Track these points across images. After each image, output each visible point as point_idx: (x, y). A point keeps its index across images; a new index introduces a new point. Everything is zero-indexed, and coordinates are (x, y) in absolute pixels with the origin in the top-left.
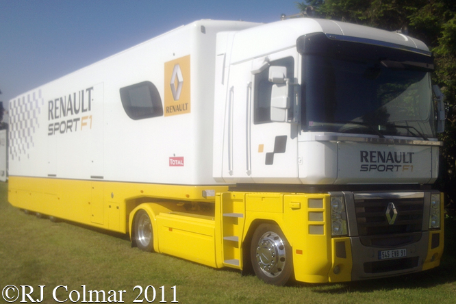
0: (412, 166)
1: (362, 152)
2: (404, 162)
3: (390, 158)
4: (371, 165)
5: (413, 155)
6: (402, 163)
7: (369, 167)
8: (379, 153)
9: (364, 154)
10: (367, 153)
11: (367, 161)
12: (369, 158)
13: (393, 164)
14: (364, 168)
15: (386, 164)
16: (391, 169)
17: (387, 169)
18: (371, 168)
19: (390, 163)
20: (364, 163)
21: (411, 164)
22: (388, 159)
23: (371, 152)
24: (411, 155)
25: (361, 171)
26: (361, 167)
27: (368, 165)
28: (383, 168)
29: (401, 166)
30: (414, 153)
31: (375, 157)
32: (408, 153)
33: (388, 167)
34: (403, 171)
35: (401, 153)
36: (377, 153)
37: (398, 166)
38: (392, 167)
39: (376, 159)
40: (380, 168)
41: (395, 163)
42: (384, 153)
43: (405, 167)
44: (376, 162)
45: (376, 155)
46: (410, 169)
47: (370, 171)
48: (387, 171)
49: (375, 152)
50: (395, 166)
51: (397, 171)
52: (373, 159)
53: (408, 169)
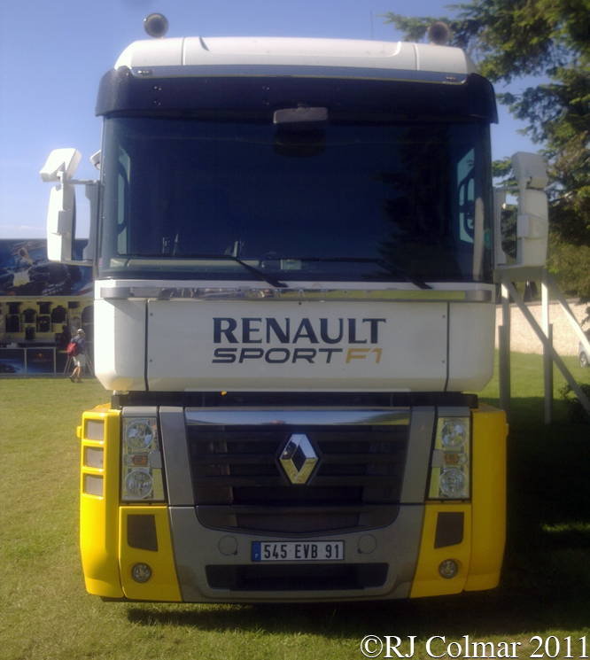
0: (379, 351)
1: (217, 322)
2: (352, 339)
3: (304, 331)
4: (244, 350)
5: (380, 323)
6: (344, 344)
7: (238, 354)
8: (272, 323)
9: (225, 325)
11: (232, 339)
12: (238, 333)
13: (316, 347)
14: (224, 357)
15: (291, 347)
16: (309, 359)
17: (296, 357)
18: (243, 356)
19: (305, 343)
20: (225, 344)
21: (374, 346)
22: (298, 335)
23: (246, 321)
24: (374, 323)
25: (214, 361)
26: (216, 354)
27: (235, 350)
28: (282, 355)
29: (340, 350)
30: (384, 320)
31: (257, 330)
32: (364, 320)
33: (299, 353)
34: (348, 361)
35: (341, 320)
36: (264, 323)
37: (330, 351)
38: (311, 353)
39: (262, 334)
40: (273, 356)
41: (322, 344)
42: (288, 320)
43: (354, 354)
44: (260, 341)
45: (262, 326)
46: (372, 356)
47: (241, 361)
48: (294, 361)
49: (260, 320)
50: (321, 350)
51: (328, 361)
52: (253, 336)
53: (364, 357)
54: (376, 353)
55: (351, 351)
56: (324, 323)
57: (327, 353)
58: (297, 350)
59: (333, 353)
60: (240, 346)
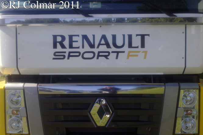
0: (146, 52)
1: (55, 37)
2: (130, 46)
3: (103, 42)
4: (70, 53)
5: (146, 37)
6: (126, 48)
7: (67, 55)
8: (85, 37)
9: (59, 39)
10: (63, 38)
11: (63, 46)
12: (66, 43)
13: (110, 50)
14: (58, 56)
15: (96, 50)
16: (106, 57)
17: (99, 56)
18: (69, 56)
19: (103, 48)
20: (59, 49)
21: (143, 49)
22: (100, 44)
23: (71, 37)
24: (143, 37)
25: (54, 59)
26: (55, 55)
27: (65, 52)
28: (91, 55)
29: (124, 52)
30: (148, 35)
31: (77, 41)
32: (137, 35)
33: (101, 54)
34: (128, 58)
35: (124, 36)
36: (81, 37)
37: (118, 53)
38: (107, 54)
39: (79, 44)
40: (86, 55)
41: (113, 49)
42: (94, 36)
43: (131, 54)
44: (78, 48)
45: (80, 39)
46: (141, 55)
47: (68, 58)
48: (98, 58)
49: (78, 36)
50: (113, 52)
51: (117, 58)
52: (74, 45)
53: (137, 56)
54: (144, 54)
55: (129, 52)
56: (114, 37)
57: (116, 54)
58: (99, 52)
59: (120, 54)
60: (68, 50)
